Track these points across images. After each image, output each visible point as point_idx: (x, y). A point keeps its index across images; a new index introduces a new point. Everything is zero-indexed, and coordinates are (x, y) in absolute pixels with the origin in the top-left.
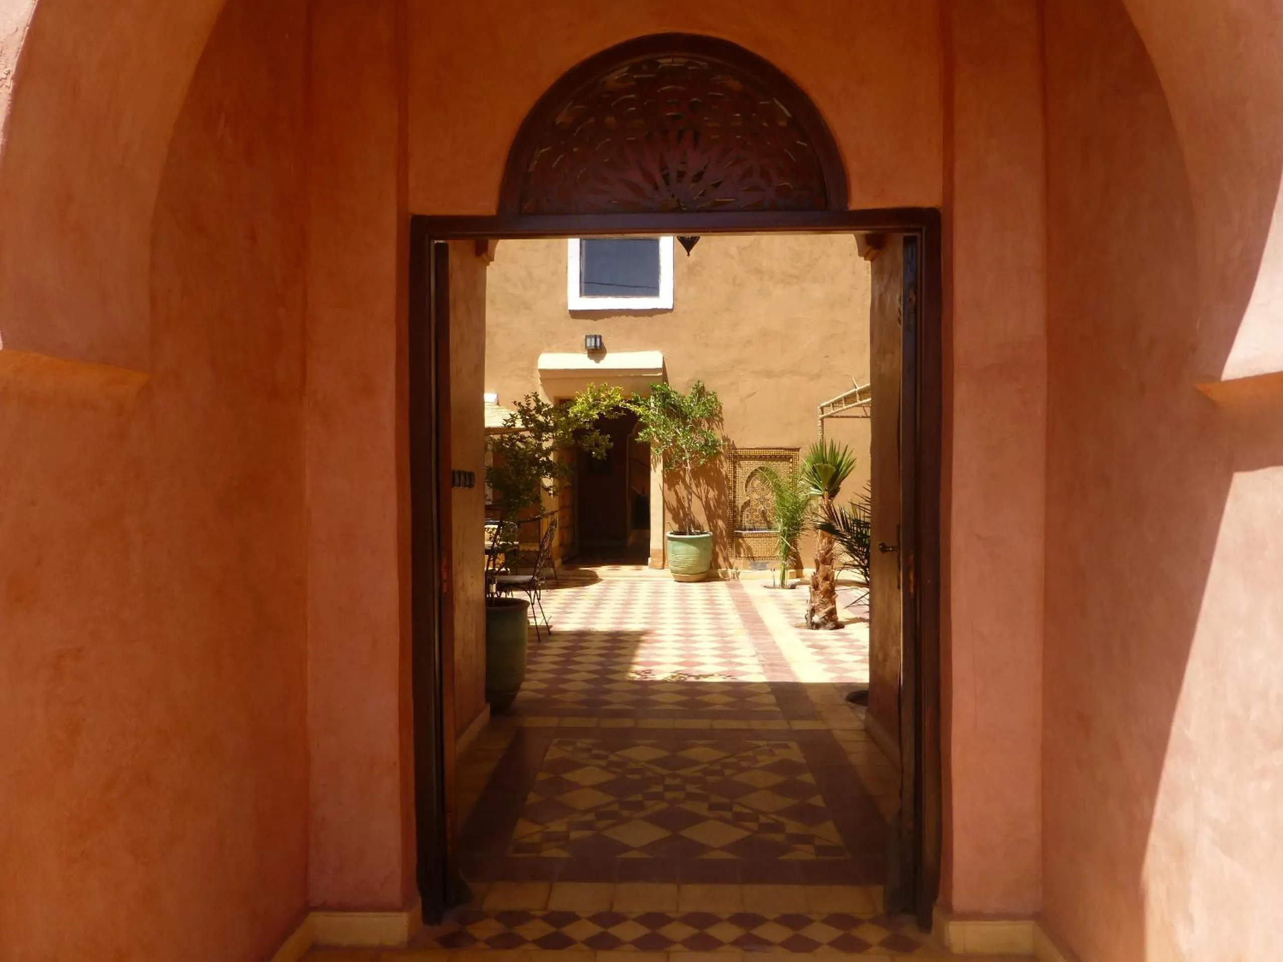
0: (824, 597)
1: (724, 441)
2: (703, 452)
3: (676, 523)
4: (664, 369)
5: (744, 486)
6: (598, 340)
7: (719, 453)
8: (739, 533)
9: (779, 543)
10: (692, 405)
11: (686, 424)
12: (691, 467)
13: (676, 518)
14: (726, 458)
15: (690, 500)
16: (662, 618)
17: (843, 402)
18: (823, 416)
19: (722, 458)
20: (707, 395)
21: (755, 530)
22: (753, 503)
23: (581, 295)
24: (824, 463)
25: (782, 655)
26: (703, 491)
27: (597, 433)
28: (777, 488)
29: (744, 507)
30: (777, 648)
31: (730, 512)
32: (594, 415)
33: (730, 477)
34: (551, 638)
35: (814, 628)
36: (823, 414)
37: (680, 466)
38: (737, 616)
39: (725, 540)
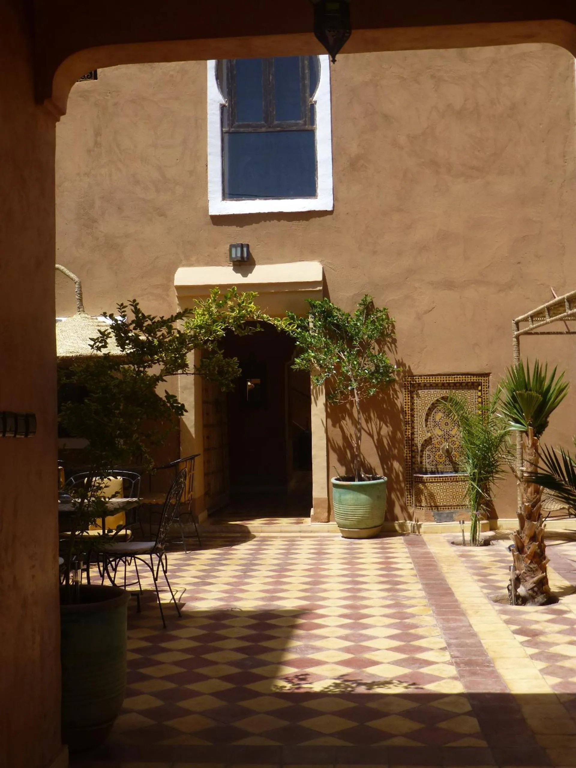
0: (531, 562)
1: (398, 367)
2: (374, 381)
3: (342, 464)
4: (324, 282)
5: (424, 420)
6: (245, 249)
7: (392, 381)
8: (418, 477)
9: (468, 490)
10: (359, 324)
11: (351, 347)
12: (359, 398)
13: (342, 460)
14: (401, 386)
15: (359, 438)
16: (325, 590)
17: (547, 313)
18: (518, 332)
19: (397, 387)
20: (377, 311)
21: (438, 473)
22: (435, 441)
23: (224, 198)
24: (527, 390)
25: (481, 646)
26: (374, 426)
27: (220, 355)
28: (465, 421)
29: (424, 446)
30: (474, 635)
31: (408, 452)
32: (218, 331)
33: (407, 409)
34: (181, 622)
35: (520, 602)
36: (518, 330)
37: (346, 398)
38: (420, 586)
39: (403, 485)
